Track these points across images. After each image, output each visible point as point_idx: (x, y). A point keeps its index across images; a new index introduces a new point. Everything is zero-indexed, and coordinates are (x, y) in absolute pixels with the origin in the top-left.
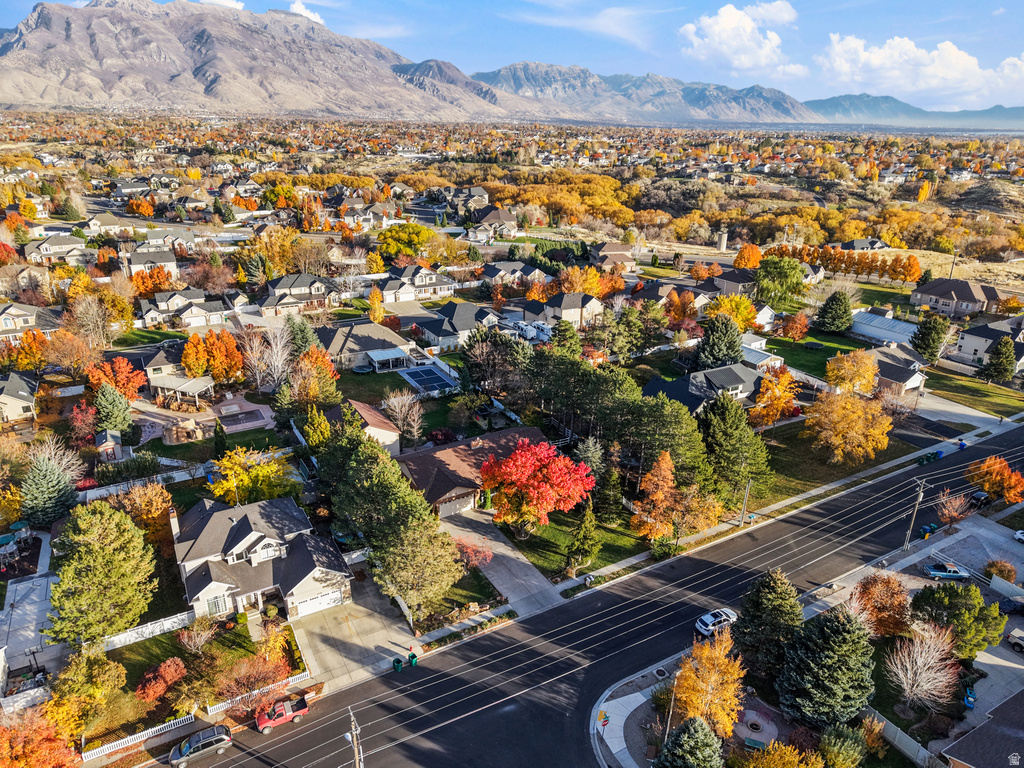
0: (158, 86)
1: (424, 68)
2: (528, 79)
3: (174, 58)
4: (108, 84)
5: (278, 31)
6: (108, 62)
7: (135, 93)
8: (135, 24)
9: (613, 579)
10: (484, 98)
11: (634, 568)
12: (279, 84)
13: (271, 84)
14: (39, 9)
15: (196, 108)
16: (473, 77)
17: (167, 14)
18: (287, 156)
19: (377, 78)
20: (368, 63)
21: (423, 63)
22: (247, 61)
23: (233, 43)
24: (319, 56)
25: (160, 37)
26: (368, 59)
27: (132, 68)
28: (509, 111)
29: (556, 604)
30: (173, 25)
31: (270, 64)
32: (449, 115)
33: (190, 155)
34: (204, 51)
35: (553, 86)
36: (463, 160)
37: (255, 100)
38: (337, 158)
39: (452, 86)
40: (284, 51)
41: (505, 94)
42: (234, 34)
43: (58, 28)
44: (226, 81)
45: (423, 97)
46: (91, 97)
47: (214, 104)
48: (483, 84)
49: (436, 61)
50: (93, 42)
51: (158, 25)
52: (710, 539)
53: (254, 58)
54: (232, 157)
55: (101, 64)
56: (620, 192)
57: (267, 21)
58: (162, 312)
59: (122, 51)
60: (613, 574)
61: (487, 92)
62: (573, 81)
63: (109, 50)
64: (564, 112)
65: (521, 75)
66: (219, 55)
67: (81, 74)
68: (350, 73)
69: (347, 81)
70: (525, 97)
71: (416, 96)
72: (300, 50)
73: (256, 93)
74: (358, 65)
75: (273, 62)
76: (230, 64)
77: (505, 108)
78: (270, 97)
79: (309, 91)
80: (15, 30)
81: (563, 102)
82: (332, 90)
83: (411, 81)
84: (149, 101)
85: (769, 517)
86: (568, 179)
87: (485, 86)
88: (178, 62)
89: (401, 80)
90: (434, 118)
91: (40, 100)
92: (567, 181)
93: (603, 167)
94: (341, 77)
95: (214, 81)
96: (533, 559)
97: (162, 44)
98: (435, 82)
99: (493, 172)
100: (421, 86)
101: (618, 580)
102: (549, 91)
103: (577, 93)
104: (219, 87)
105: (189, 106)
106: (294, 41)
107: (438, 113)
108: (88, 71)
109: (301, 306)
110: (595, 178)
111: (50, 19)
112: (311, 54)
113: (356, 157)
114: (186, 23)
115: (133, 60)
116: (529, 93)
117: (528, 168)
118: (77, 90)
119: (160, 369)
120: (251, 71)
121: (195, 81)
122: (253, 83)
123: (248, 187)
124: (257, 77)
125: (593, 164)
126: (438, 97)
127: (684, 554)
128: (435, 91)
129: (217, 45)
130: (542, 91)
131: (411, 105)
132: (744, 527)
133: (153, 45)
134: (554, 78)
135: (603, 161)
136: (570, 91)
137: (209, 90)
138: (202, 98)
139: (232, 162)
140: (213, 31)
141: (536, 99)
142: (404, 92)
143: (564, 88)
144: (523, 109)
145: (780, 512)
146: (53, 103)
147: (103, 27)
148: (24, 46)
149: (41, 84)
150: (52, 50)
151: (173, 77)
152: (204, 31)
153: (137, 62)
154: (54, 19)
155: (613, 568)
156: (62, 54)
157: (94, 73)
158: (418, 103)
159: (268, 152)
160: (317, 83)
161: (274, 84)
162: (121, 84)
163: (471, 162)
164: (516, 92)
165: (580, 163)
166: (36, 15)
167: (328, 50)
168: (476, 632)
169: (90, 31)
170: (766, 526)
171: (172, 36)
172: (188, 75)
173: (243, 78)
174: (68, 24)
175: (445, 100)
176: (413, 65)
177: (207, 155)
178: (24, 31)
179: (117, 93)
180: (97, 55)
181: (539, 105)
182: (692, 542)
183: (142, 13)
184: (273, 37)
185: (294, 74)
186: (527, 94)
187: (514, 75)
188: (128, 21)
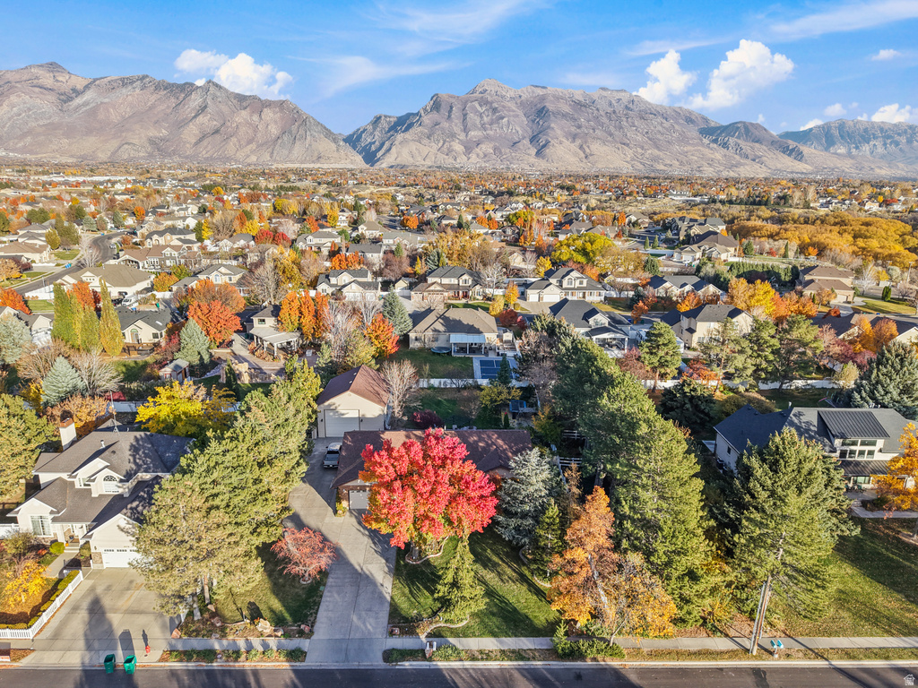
0: (503, 150)
1: (731, 129)
2: (842, 137)
3: (518, 129)
4: (468, 150)
5: (603, 105)
6: (472, 133)
7: (485, 156)
8: (495, 105)
9: (473, 659)
10: (789, 155)
11: (518, 655)
12: (596, 147)
13: (588, 147)
14: (434, 98)
15: (527, 167)
16: (781, 136)
17: (520, 96)
18: (570, 198)
19: (683, 139)
20: (676, 127)
21: (730, 125)
22: (573, 129)
23: (565, 116)
24: (633, 123)
25: (511, 113)
26: (678, 123)
27: (488, 138)
28: (816, 167)
29: (365, 664)
30: (522, 105)
31: (591, 131)
32: (748, 170)
33: (495, 196)
34: (541, 123)
35: (872, 143)
36: (731, 202)
37: (573, 159)
38: (611, 199)
39: (757, 145)
40: (605, 120)
41: (813, 151)
42: (566, 109)
43: (444, 111)
44: (553, 145)
45: (725, 156)
46: (455, 160)
47: (542, 164)
48: (790, 142)
49: (744, 123)
50: (464, 119)
51: (512, 106)
52: (679, 654)
53: (579, 127)
54: (525, 198)
55: (467, 136)
56: (907, 237)
57: (596, 97)
58: (332, 286)
59: (483, 125)
60: (481, 652)
61: (793, 150)
62: (897, 138)
63: (475, 125)
64: (881, 168)
65: (836, 133)
66: (552, 125)
67: (452, 143)
68: (659, 136)
69: (655, 143)
70: (837, 154)
71: (718, 154)
72: (619, 119)
73: (575, 154)
74: (667, 130)
75: (593, 129)
76: (559, 132)
77: (812, 164)
78: (586, 157)
79: (620, 152)
80: (417, 114)
81: (882, 158)
82: (640, 150)
83: (715, 141)
84: (494, 162)
85: (819, 655)
86: (843, 221)
87: (792, 144)
88: (520, 132)
89: (706, 141)
90: (732, 174)
91: (423, 162)
92: (842, 223)
93: (897, 212)
94: (650, 139)
95: (544, 146)
96: (397, 592)
97: (512, 118)
98: (739, 141)
99: (760, 213)
100: (725, 145)
101: (480, 664)
102: (866, 148)
103: (901, 150)
104: (547, 151)
105: (522, 165)
106: (614, 112)
107: (737, 170)
108: (457, 141)
109: (446, 294)
110: (877, 222)
111: (440, 105)
112: (627, 121)
113: (628, 198)
114: (532, 102)
115: (488, 132)
116: (842, 150)
117: (801, 211)
118: (447, 155)
119: (264, 321)
120: (574, 137)
121: (530, 146)
122: (574, 147)
123: (504, 213)
124: (578, 142)
125: (884, 209)
126: (741, 155)
127: (615, 663)
128: (738, 149)
129: (552, 118)
130: (857, 148)
131: (711, 163)
132: (758, 657)
133: (505, 120)
134: (874, 134)
135: (897, 207)
136: (892, 148)
137: (539, 154)
138: (533, 160)
139: (525, 202)
140: (551, 107)
141: (849, 155)
142: (706, 151)
143: (885, 144)
144: (832, 166)
145: (848, 654)
146: (430, 164)
147: (474, 108)
148: (420, 124)
149: (425, 150)
150: (437, 127)
151: (515, 143)
152: (544, 107)
153: (491, 133)
154: (443, 104)
155: (490, 643)
156: (443, 129)
157: (461, 142)
158: (719, 161)
159: (555, 194)
160: (628, 145)
161: (592, 147)
162: (477, 150)
163: (738, 204)
164: (827, 149)
165: (866, 208)
166: (432, 102)
167: (642, 118)
168: (236, 660)
169: (464, 112)
170: (803, 670)
171: (520, 113)
172: (526, 142)
173: (567, 143)
174: (451, 108)
175: (747, 157)
176: (718, 128)
177: (507, 197)
178: (423, 115)
179: (473, 156)
180: (466, 130)
181: (852, 161)
182: (645, 650)
183: (503, 97)
184: (598, 110)
185: (609, 138)
186: (839, 151)
187: (827, 133)
188: (491, 103)
